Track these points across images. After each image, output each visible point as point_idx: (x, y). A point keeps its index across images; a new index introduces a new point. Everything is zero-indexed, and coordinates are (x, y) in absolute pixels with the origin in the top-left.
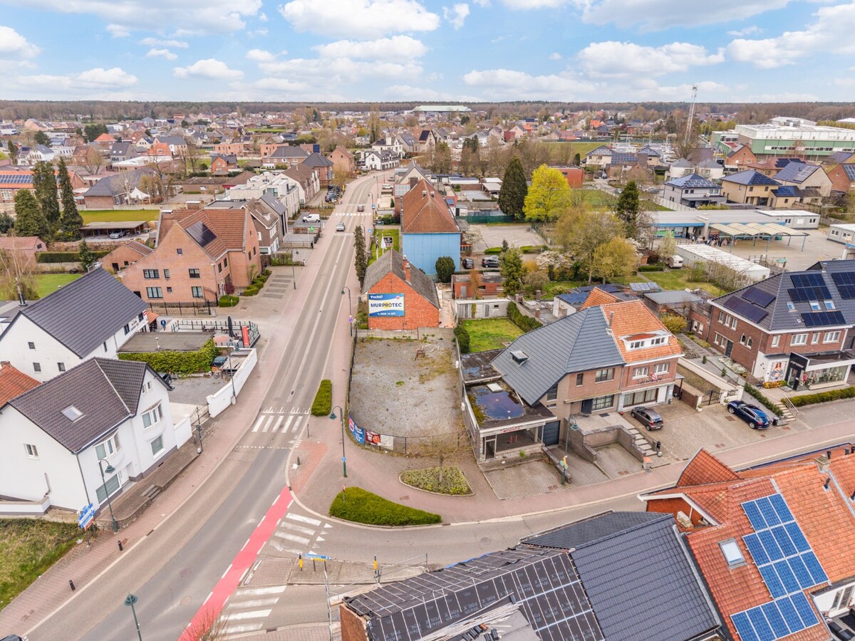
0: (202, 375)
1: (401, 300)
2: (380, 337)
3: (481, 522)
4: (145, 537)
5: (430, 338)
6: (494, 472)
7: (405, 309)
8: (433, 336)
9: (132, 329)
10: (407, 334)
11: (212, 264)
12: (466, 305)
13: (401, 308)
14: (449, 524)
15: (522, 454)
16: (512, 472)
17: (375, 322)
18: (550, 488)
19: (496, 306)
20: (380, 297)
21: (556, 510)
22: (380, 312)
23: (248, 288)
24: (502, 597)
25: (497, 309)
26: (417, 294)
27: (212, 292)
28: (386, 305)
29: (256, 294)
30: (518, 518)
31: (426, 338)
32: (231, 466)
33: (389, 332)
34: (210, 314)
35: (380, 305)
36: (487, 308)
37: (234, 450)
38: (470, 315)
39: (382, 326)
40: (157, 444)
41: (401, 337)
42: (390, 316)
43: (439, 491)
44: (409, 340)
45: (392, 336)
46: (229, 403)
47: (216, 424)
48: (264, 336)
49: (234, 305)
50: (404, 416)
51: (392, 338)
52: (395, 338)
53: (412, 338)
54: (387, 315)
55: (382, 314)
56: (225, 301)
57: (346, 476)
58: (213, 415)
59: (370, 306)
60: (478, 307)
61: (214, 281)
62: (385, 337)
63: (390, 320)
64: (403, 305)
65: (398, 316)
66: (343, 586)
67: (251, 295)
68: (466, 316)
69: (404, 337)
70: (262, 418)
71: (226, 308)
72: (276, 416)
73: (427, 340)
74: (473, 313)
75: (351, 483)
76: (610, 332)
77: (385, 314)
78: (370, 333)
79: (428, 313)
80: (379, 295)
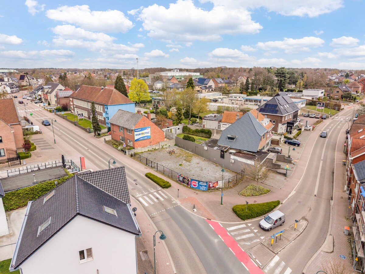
1: (149, 130)
2: (141, 151)
3: (288, 198)
5: (165, 147)
7: (151, 134)
8: (166, 145)
10: (154, 147)
12: (168, 130)
13: (149, 134)
16: (269, 179)
17: (137, 144)
18: (285, 180)
19: (179, 129)
20: (139, 130)
22: (140, 138)
26: (155, 126)
28: (143, 134)
30: (294, 192)
31: (163, 147)
33: (145, 148)
34: (21, 163)
35: (139, 134)
36: (176, 130)
39: (141, 145)
41: (151, 149)
42: (146, 139)
43: (262, 194)
44: (155, 150)
49: (30, 156)
50: (204, 175)
51: (147, 151)
52: (148, 150)
53: (157, 148)
54: (143, 139)
55: (140, 139)
57: (222, 204)
59: (135, 135)
60: (173, 130)
62: (143, 151)
63: (143, 142)
64: (150, 132)
65: (148, 138)
69: (153, 149)
72: (147, 196)
76: (258, 120)
77: (142, 139)
78: (135, 151)
79: (160, 135)
80: (139, 129)
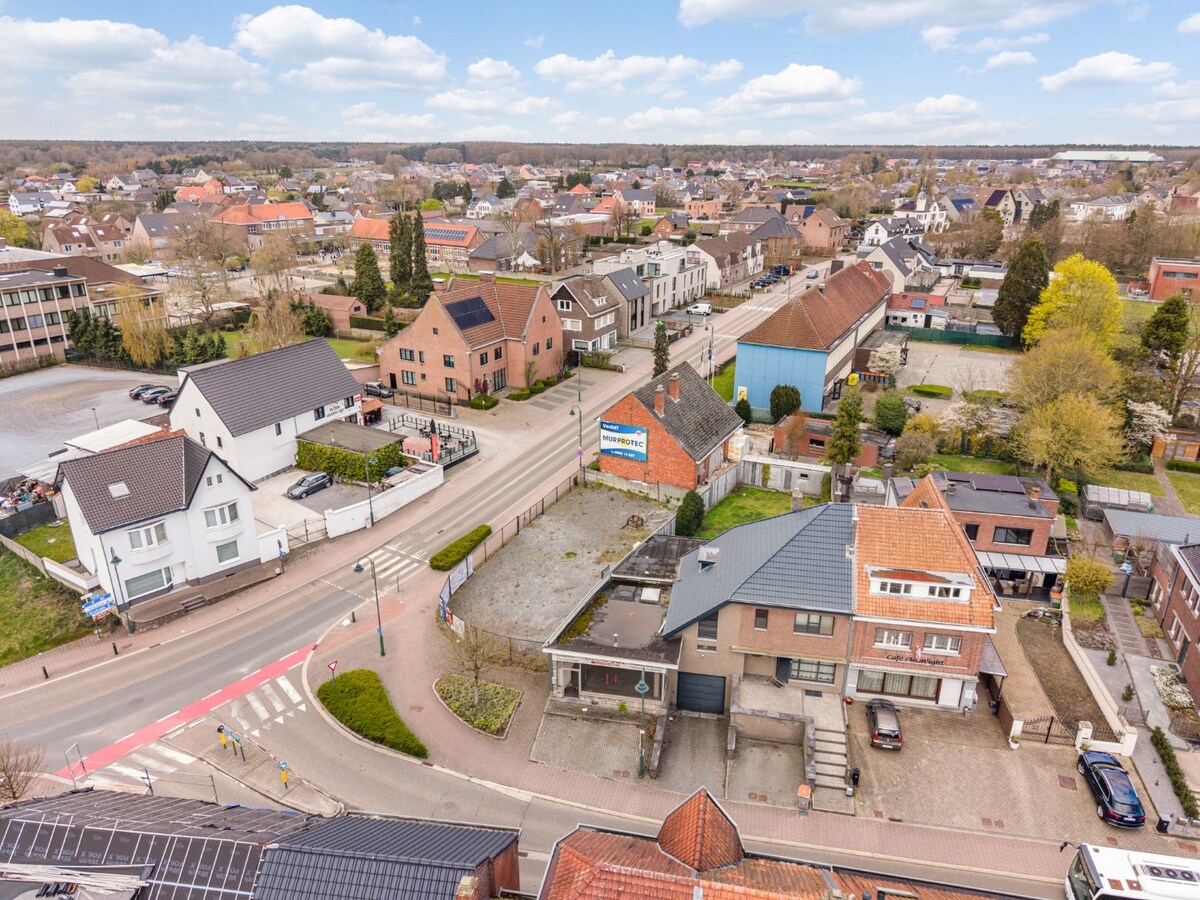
0: (366, 485)
1: (642, 437)
2: (611, 485)
3: (474, 780)
4: (147, 648)
5: (673, 502)
6: (558, 718)
7: (647, 452)
9: (329, 415)
10: (645, 489)
11: (468, 353)
12: (754, 464)
13: (643, 450)
14: (431, 765)
15: (622, 707)
16: (585, 727)
17: (608, 462)
18: (617, 773)
19: (804, 476)
20: (615, 428)
21: (589, 807)
22: (614, 450)
23: (522, 390)
24: (137, 863)
25: (804, 481)
26: (665, 433)
27: (464, 387)
28: (623, 441)
29: (525, 399)
30: (525, 796)
31: (668, 501)
32: (294, 599)
33: (622, 480)
34: (450, 414)
35: (615, 440)
36: (788, 476)
37: (313, 583)
38: (759, 482)
39: (616, 470)
40: (226, 549)
41: (637, 492)
42: (628, 458)
43: (462, 715)
44: (646, 498)
45: (625, 488)
46: (363, 526)
47: (327, 546)
48: (484, 453)
49: (487, 408)
50: (528, 601)
51: (626, 490)
52: (629, 492)
53: (651, 496)
54: (625, 456)
55: (616, 452)
56: (477, 402)
57: (383, 654)
58: (331, 535)
59: (602, 438)
60: (773, 470)
61: (468, 374)
62: (618, 487)
63: (626, 463)
64: (644, 445)
65: (637, 458)
66: (243, 786)
67: (518, 400)
68: (753, 480)
69: (640, 492)
70: (380, 552)
71: (475, 411)
72: (394, 554)
73: (669, 506)
74: (765, 480)
75: (378, 666)
76: (851, 553)
77: (621, 453)
78: (600, 477)
79: (680, 464)
80: (614, 425)
